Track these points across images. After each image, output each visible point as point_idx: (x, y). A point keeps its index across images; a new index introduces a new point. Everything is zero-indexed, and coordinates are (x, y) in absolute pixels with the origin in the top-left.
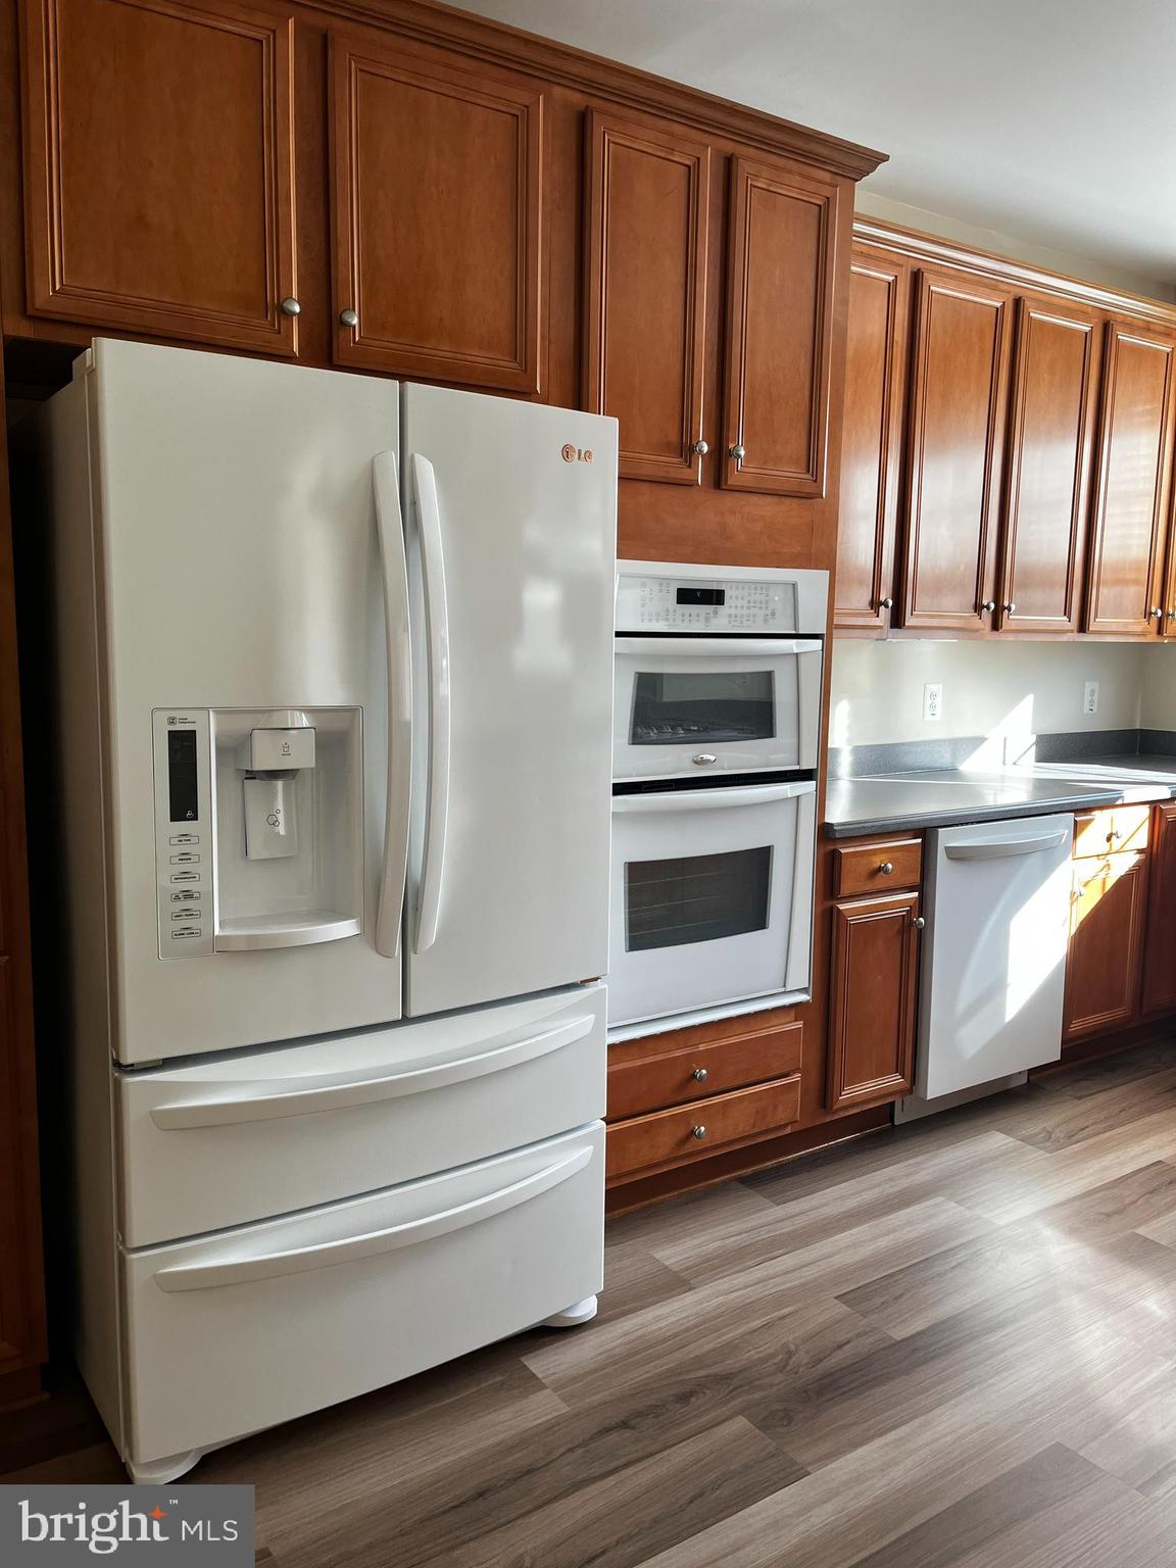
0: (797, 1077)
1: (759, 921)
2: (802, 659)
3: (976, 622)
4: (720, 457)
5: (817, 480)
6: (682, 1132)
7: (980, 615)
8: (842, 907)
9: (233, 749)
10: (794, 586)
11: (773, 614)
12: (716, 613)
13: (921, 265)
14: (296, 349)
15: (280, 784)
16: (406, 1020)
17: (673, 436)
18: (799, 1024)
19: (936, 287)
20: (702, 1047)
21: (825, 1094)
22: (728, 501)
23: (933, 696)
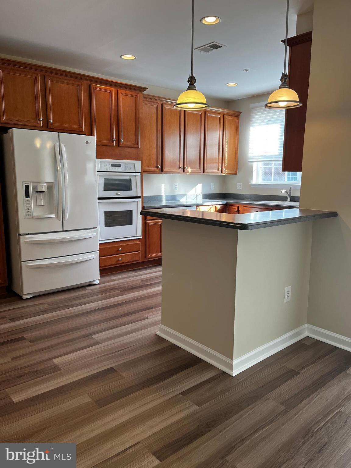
0: (140, 252)
1: (131, 223)
2: (137, 176)
3: (179, 171)
4: (118, 141)
5: (138, 144)
6: (117, 260)
7: (180, 169)
8: (147, 222)
9: (34, 188)
10: (134, 163)
11: (130, 168)
12: (119, 168)
13: (163, 103)
14: (42, 126)
15: (42, 194)
16: (63, 231)
17: (109, 138)
18: (140, 242)
19: (166, 107)
20: (120, 245)
21: (146, 256)
22: (121, 149)
23: (176, 186)
